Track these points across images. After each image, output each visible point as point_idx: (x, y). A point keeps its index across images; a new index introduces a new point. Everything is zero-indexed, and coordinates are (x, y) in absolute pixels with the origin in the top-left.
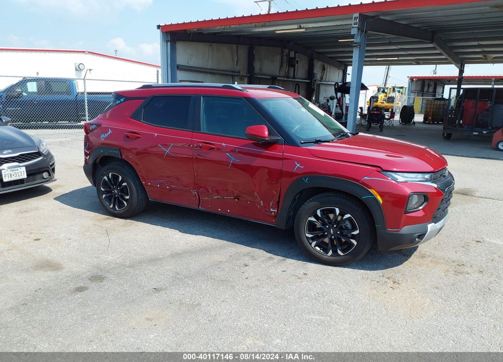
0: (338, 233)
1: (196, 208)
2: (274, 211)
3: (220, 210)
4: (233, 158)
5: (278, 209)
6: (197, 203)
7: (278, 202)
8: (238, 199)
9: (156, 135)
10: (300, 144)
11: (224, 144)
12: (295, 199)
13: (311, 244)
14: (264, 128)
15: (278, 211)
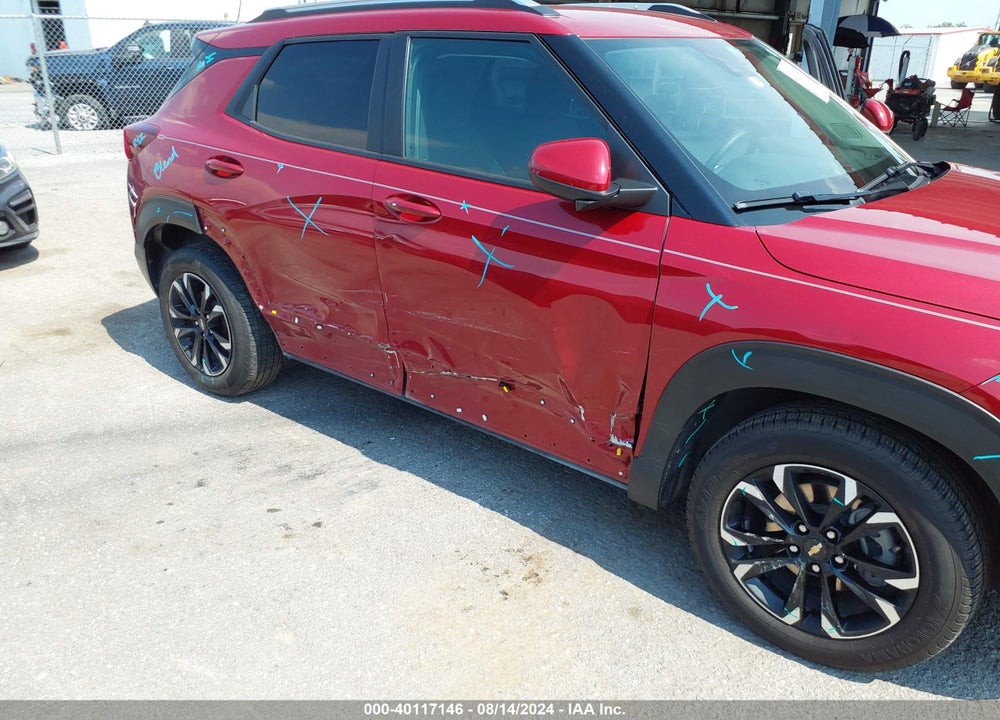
0: (839, 560)
1: (398, 395)
2: (622, 443)
3: (459, 410)
4: (490, 256)
5: (636, 438)
6: (399, 381)
7: (638, 418)
8: (510, 388)
9: (281, 166)
10: (731, 216)
11: (464, 206)
12: (697, 416)
13: (733, 568)
14: (594, 147)
15: (634, 445)
